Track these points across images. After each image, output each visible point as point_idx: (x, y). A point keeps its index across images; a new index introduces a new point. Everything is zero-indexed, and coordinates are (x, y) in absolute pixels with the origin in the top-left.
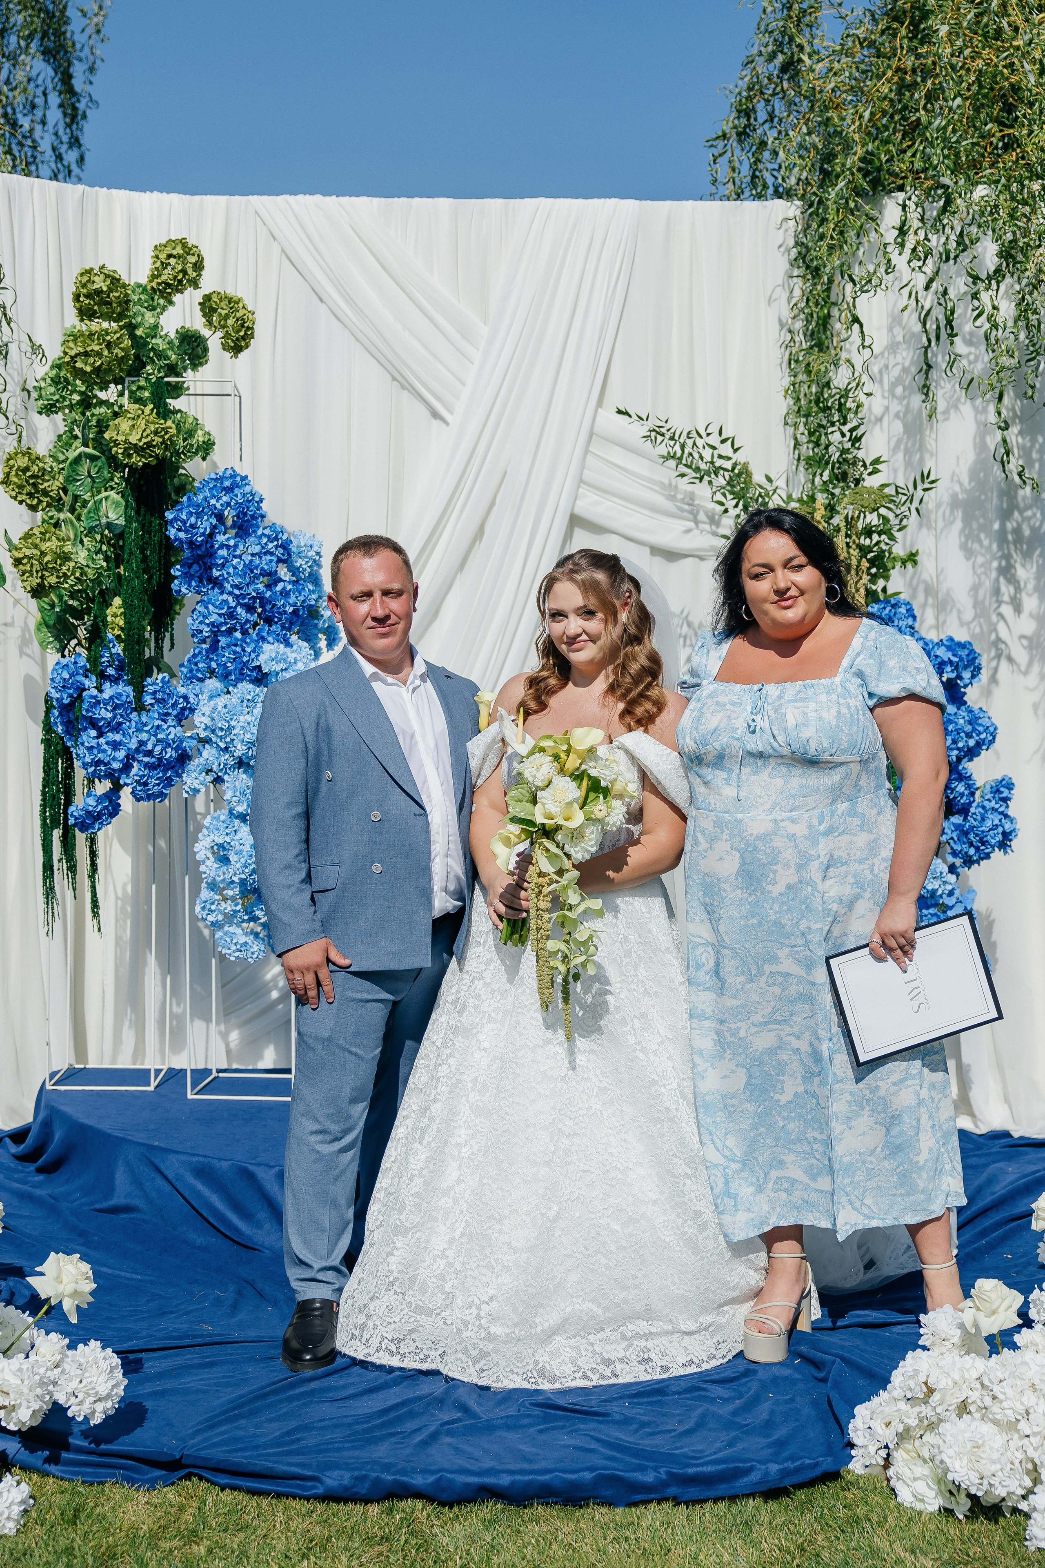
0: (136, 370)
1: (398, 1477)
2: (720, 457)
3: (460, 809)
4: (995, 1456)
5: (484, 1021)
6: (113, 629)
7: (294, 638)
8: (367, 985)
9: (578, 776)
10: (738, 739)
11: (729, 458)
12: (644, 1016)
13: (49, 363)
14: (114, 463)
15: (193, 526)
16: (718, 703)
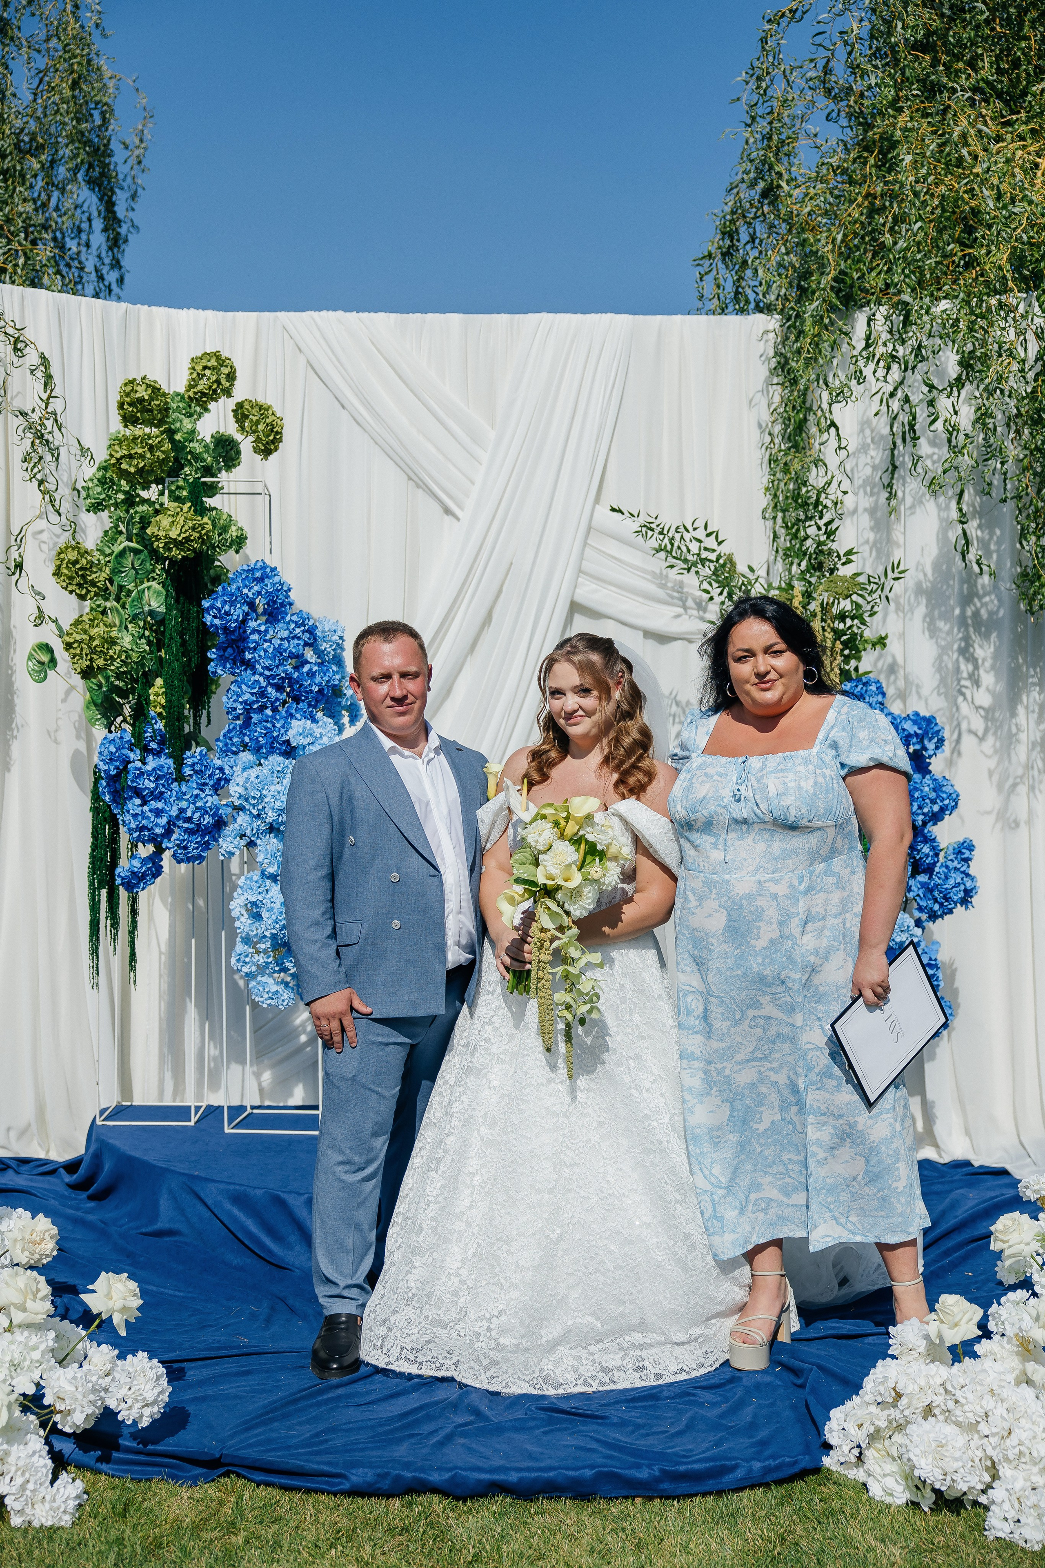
0: (175, 472)
1: (416, 1474)
2: (706, 549)
3: (472, 870)
4: (958, 1454)
5: (494, 1062)
6: (155, 707)
7: (320, 715)
8: (387, 1030)
9: (576, 841)
10: (725, 807)
11: (714, 551)
12: (638, 1057)
13: (97, 465)
14: (155, 556)
15: (227, 614)
16: (706, 775)
